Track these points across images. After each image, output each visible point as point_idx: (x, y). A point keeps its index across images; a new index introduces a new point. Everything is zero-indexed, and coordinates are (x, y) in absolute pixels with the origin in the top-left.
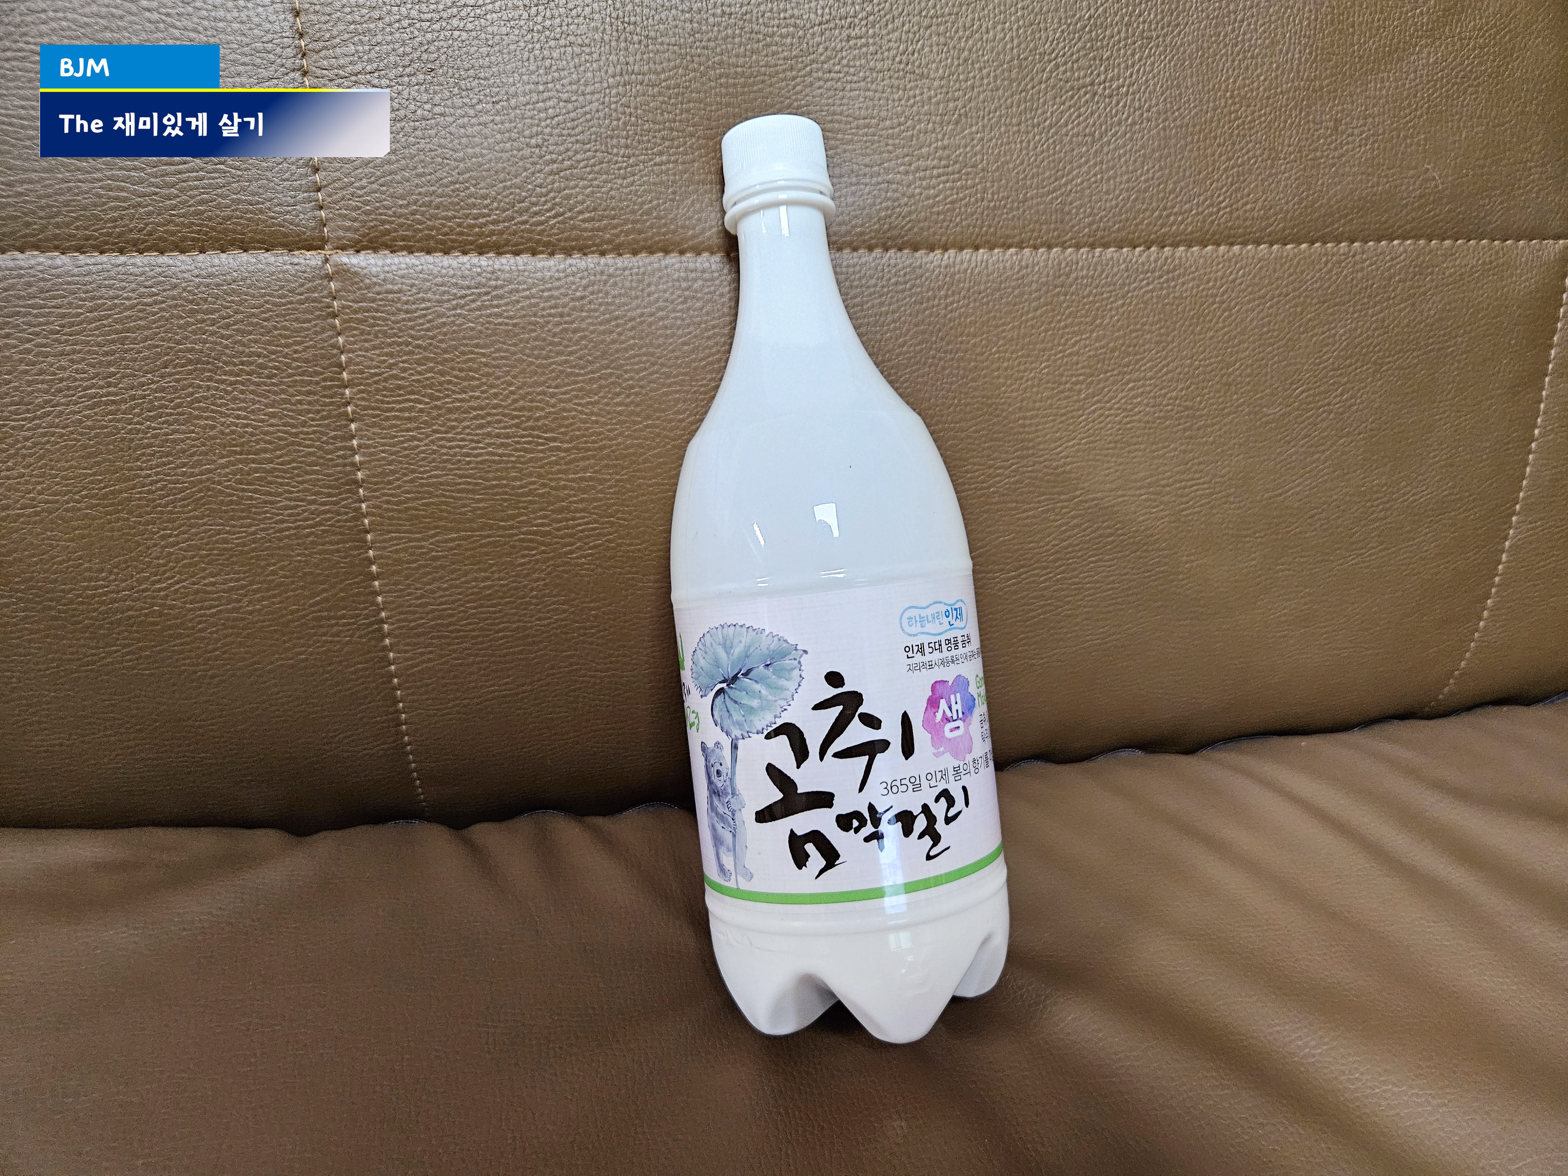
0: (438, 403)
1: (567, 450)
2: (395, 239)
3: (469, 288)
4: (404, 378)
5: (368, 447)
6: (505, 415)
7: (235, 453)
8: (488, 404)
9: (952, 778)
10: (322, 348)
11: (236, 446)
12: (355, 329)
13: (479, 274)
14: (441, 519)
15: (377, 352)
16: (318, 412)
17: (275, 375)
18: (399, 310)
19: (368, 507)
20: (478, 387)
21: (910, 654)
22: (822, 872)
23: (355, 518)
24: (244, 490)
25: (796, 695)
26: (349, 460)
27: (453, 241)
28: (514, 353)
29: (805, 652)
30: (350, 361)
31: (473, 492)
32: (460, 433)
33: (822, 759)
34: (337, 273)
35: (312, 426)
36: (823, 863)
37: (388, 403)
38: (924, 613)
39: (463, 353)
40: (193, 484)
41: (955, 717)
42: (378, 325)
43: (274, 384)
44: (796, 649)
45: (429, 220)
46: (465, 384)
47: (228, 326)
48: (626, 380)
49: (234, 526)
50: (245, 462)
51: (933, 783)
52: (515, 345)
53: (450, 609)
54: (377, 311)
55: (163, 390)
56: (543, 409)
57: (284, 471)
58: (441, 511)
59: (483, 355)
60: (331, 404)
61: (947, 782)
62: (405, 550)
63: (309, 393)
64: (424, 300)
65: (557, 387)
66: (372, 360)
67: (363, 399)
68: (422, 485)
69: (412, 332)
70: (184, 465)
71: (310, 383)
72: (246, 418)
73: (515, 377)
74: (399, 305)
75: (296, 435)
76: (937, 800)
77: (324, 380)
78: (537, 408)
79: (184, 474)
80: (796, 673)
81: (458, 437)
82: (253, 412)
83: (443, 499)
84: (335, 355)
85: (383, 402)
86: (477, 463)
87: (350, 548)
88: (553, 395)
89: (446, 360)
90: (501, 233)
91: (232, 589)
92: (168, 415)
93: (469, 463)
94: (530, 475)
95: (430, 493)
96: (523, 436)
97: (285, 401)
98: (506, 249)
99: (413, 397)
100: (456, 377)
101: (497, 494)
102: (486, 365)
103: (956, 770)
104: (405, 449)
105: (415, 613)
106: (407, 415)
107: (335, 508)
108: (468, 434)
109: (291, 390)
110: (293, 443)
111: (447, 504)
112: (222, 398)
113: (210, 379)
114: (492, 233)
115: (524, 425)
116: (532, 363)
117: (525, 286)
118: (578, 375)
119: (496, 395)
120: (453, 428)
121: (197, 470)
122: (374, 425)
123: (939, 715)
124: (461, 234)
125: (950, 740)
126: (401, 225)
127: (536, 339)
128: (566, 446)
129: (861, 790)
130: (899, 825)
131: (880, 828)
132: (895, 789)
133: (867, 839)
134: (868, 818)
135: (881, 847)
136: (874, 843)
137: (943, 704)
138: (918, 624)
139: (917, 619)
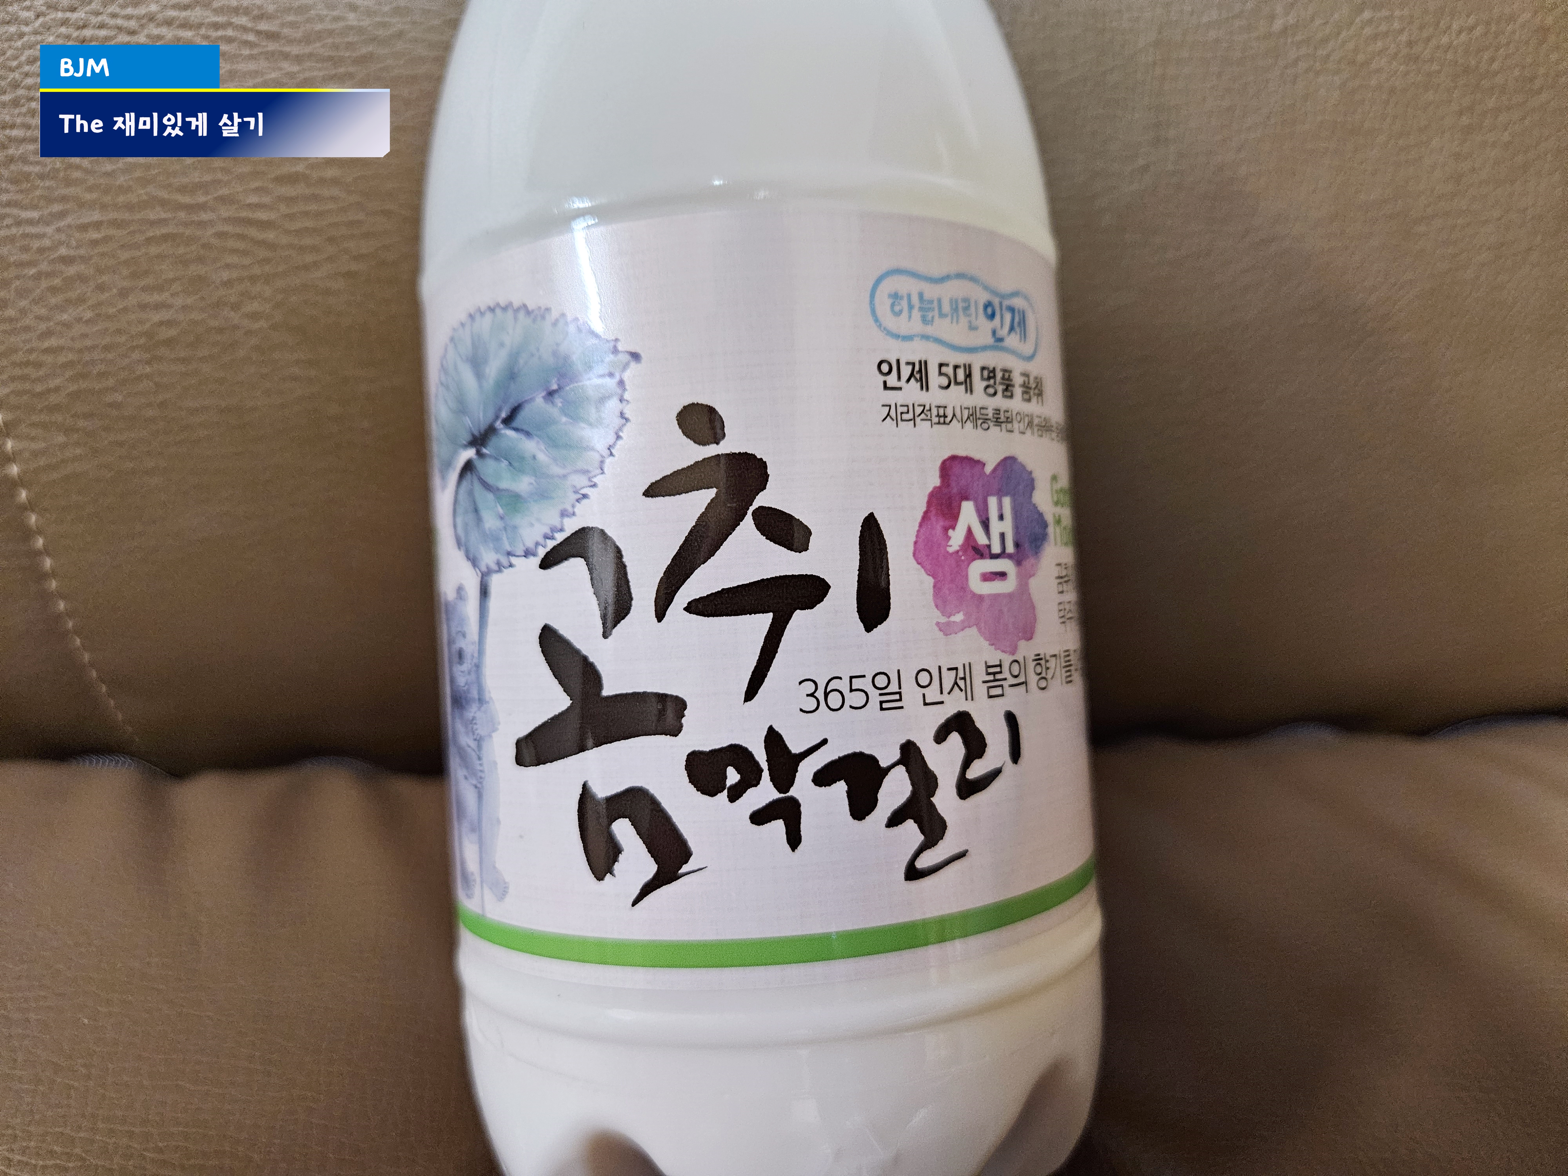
9: (980, 690)
21: (892, 380)
22: (647, 889)
25: (609, 461)
29: (636, 357)
33: (660, 615)
36: (650, 868)
38: (931, 291)
41: (996, 549)
44: (614, 350)
51: (932, 694)
61: (970, 696)
76: (941, 736)
80: (613, 405)
103: (994, 672)
123: (957, 538)
125: (981, 598)
129: (751, 693)
130: (841, 787)
131: (793, 792)
132: (835, 700)
133: (759, 817)
134: (764, 765)
135: (794, 839)
136: (778, 827)
137: (968, 512)
138: (916, 313)
139: (915, 300)
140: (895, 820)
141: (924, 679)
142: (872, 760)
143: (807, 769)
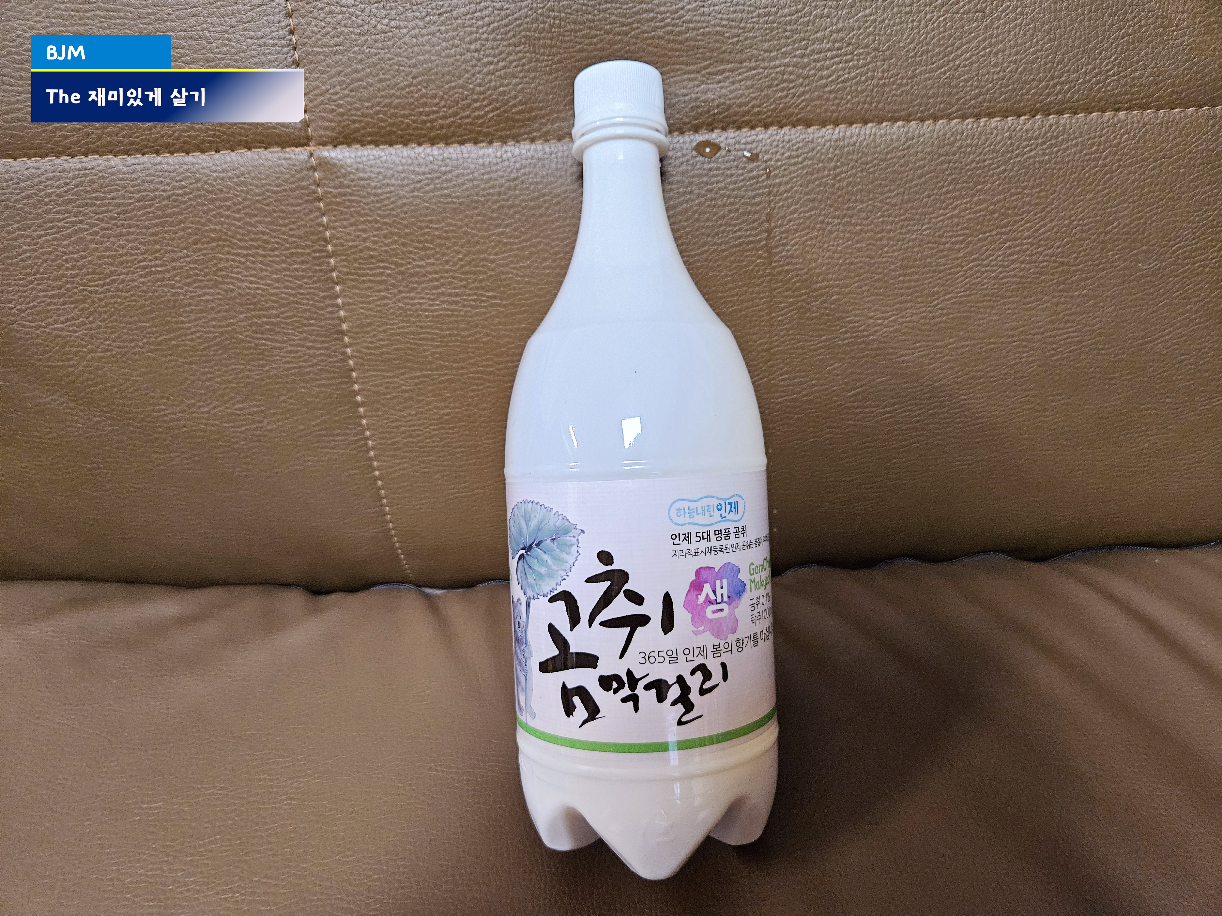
0: (402, 269)
1: (505, 306)
2: (364, 135)
3: (424, 174)
4: (375, 250)
5: (350, 304)
6: (454, 278)
7: (251, 310)
8: (441, 270)
9: (710, 655)
10: (311, 227)
11: (250, 304)
12: (336, 210)
13: (431, 162)
14: (408, 361)
15: (353, 228)
16: (310, 277)
17: (277, 249)
18: (369, 194)
19: (352, 351)
20: (433, 255)
21: (676, 541)
22: (585, 722)
23: (343, 360)
24: (259, 339)
25: (573, 568)
26: (336, 315)
27: (410, 135)
28: (461, 227)
29: (583, 531)
30: (333, 236)
31: (432, 340)
32: (419, 293)
33: (590, 626)
34: (320, 164)
35: (306, 288)
36: (586, 715)
37: (364, 269)
38: (694, 505)
39: (420, 228)
40: (222, 334)
41: (719, 601)
42: (353, 207)
43: (276, 256)
44: (576, 528)
45: (391, 118)
46: (423, 253)
47: (238, 211)
48: (553, 247)
49: (254, 366)
50: (259, 317)
51: (690, 657)
52: (461, 220)
53: (417, 430)
54: (352, 195)
55: (196, 262)
56: (485, 273)
57: (288, 324)
58: (408, 355)
59: (437, 229)
60: (321, 271)
61: (706, 658)
62: (381, 385)
63: (303, 262)
64: (388, 185)
65: (496, 254)
66: (350, 234)
67: (345, 266)
68: (392, 334)
69: (380, 212)
70: (213, 319)
71: (303, 255)
72: (256, 283)
73: (462, 247)
74: (369, 190)
75: (294, 295)
76: (693, 673)
77: (315, 251)
78: (480, 272)
79: (214, 326)
80: (574, 548)
81: (419, 296)
82: (262, 278)
83: (409, 345)
84: (321, 232)
85: (359, 269)
86: (433, 316)
87: (341, 383)
88: (493, 261)
89: (407, 234)
90: (449, 126)
91: (255, 413)
92: (201, 281)
93: (427, 317)
94: (476, 326)
95: (398, 340)
96: (469, 295)
97: (284, 269)
98: (453, 139)
99: (382, 265)
100: (416, 248)
101: (451, 341)
102: (439, 237)
103: (716, 648)
104: (378, 306)
105: (390, 433)
106: (378, 278)
107: (328, 352)
108: (427, 294)
109: (289, 260)
110: (293, 302)
111: (412, 349)
112: (237, 267)
113: (229, 253)
114: (442, 127)
115: (470, 286)
116: (475, 235)
117: (469, 171)
118: (513, 244)
119: (447, 262)
120: (414, 289)
121: (223, 323)
122: (354, 287)
123: (702, 597)
124: (416, 129)
126: (369, 123)
127: (478, 215)
128: (504, 302)
129: (621, 656)
130: (654, 691)
131: (636, 692)
132: (652, 659)
133: (624, 700)
134: (626, 682)
135: (636, 709)
136: (630, 704)
137: (707, 588)
138: (687, 515)
139: (687, 510)
140: (674, 703)
141: (687, 652)
142: (666, 682)
143: (641, 684)
